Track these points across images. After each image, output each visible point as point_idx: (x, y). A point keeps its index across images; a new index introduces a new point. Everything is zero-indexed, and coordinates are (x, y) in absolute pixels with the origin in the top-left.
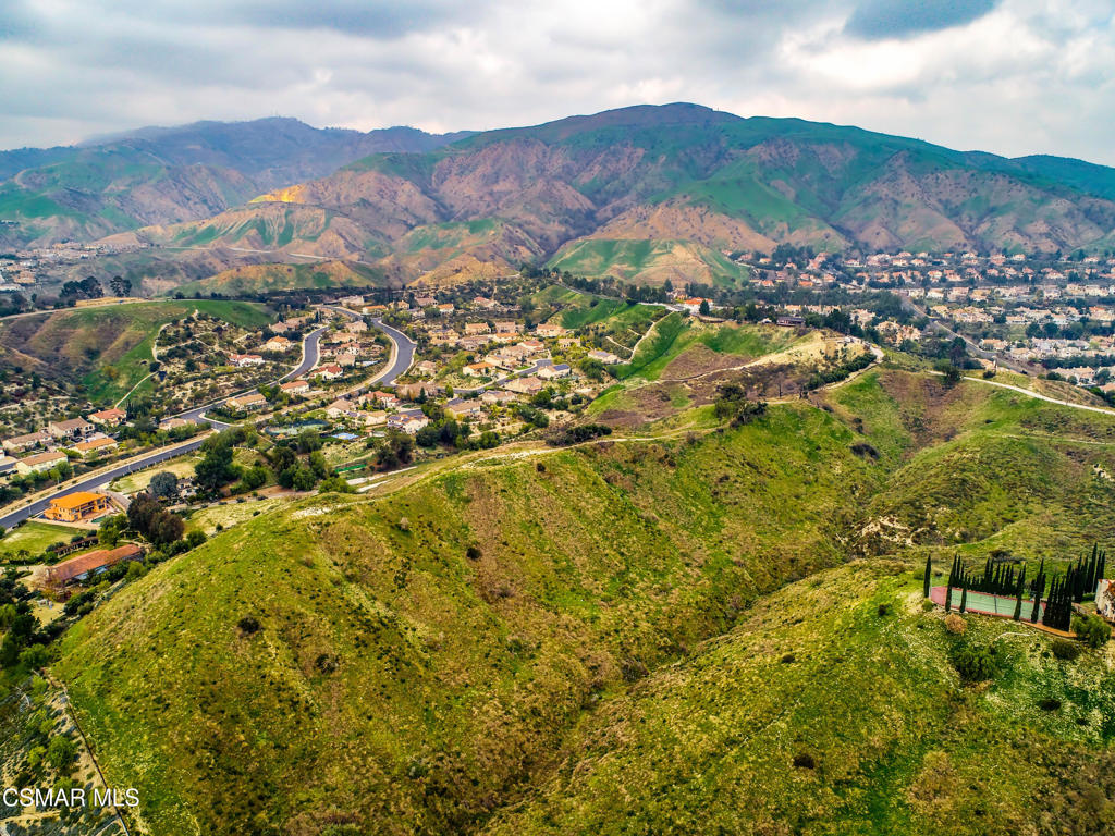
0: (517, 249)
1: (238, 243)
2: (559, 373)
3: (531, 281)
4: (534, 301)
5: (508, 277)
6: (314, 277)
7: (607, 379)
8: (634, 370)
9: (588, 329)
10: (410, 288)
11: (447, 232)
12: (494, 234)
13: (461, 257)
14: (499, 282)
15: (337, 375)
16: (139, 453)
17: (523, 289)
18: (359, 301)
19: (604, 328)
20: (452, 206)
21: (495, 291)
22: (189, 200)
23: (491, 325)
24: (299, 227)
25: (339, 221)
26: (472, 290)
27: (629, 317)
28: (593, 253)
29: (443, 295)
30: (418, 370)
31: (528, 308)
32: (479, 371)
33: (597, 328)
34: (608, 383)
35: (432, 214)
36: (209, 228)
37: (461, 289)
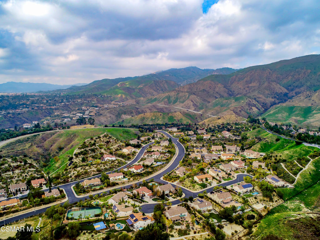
0: (251, 108)
1: (161, 103)
2: (245, 190)
3: (250, 124)
4: (248, 135)
5: (240, 122)
6: (168, 118)
7: (276, 198)
8: (296, 194)
9: (271, 157)
10: (198, 125)
11: (227, 101)
12: (243, 102)
13: (227, 111)
14: (236, 124)
15: (139, 171)
16: (24, 209)
17: (246, 128)
18: (175, 129)
19: (280, 156)
20: (234, 91)
21: (234, 128)
22: (158, 90)
23: (223, 147)
24: (180, 98)
25: (193, 96)
26: (223, 127)
27: (296, 152)
28: (283, 112)
29: (210, 129)
30: (175, 173)
31: (245, 138)
32: (202, 180)
33: (277, 156)
34: (277, 202)
35: (226, 94)
36: (155, 98)
37: (219, 127)
